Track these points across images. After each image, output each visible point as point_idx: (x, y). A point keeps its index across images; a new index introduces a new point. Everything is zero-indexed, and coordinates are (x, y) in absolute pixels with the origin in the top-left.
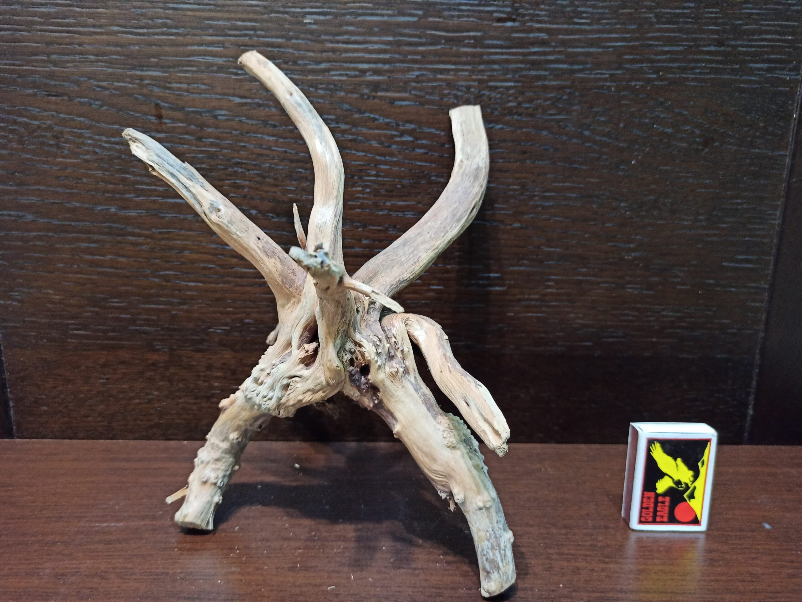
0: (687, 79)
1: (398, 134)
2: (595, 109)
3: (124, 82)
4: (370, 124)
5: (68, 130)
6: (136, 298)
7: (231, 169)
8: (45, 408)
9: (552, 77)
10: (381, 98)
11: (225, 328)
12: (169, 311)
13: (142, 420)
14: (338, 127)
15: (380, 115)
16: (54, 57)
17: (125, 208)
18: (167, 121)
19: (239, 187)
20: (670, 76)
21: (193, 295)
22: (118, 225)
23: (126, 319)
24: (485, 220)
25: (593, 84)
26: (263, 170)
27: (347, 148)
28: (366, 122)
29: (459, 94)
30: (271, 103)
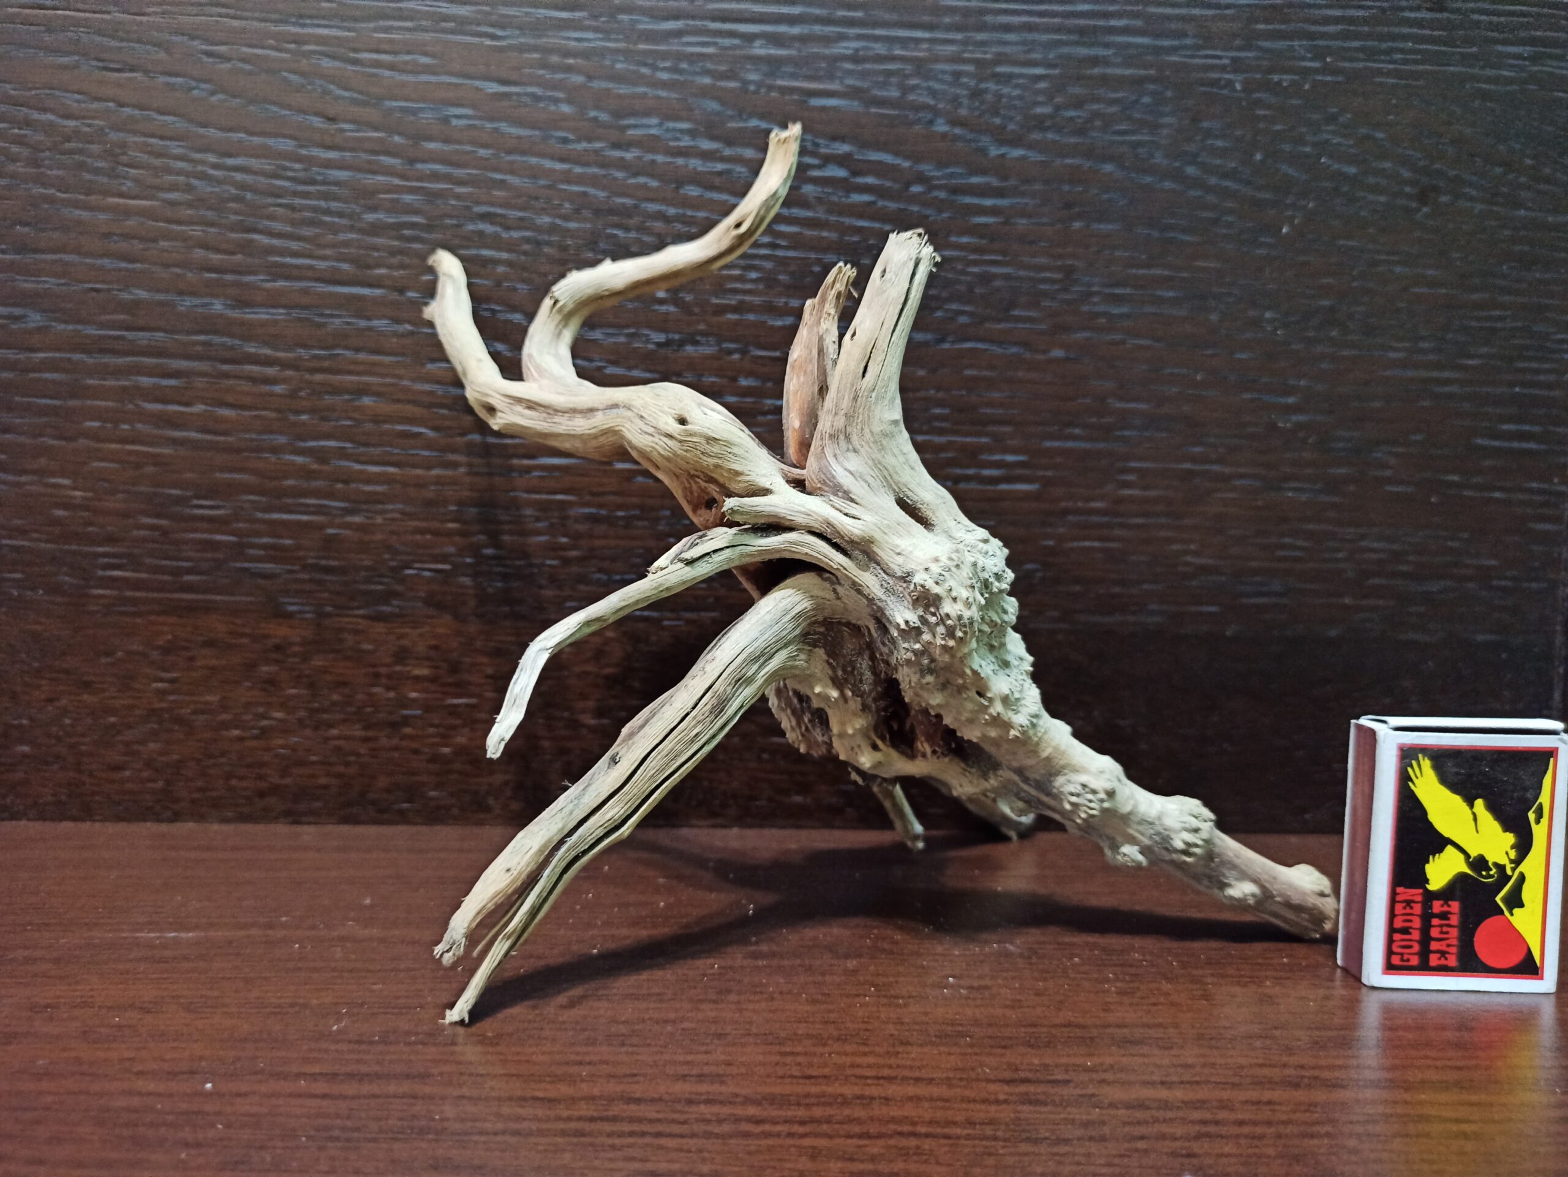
0: (1380, 72)
1: (815, 161)
2: (1205, 124)
3: (263, 47)
4: (761, 142)
5: (136, 139)
6: (251, 497)
7: (470, 228)
9: (1119, 60)
10: (783, 90)
11: (440, 566)
12: (321, 527)
13: (241, 778)
14: (696, 147)
17: (243, 304)
18: (346, 126)
19: (485, 263)
20: (1346, 65)
21: (375, 493)
22: (225, 339)
23: (225, 544)
24: (992, 341)
25: (1201, 75)
26: (538, 229)
27: (711, 187)
28: (751, 138)
29: (938, 86)
30: (561, 95)
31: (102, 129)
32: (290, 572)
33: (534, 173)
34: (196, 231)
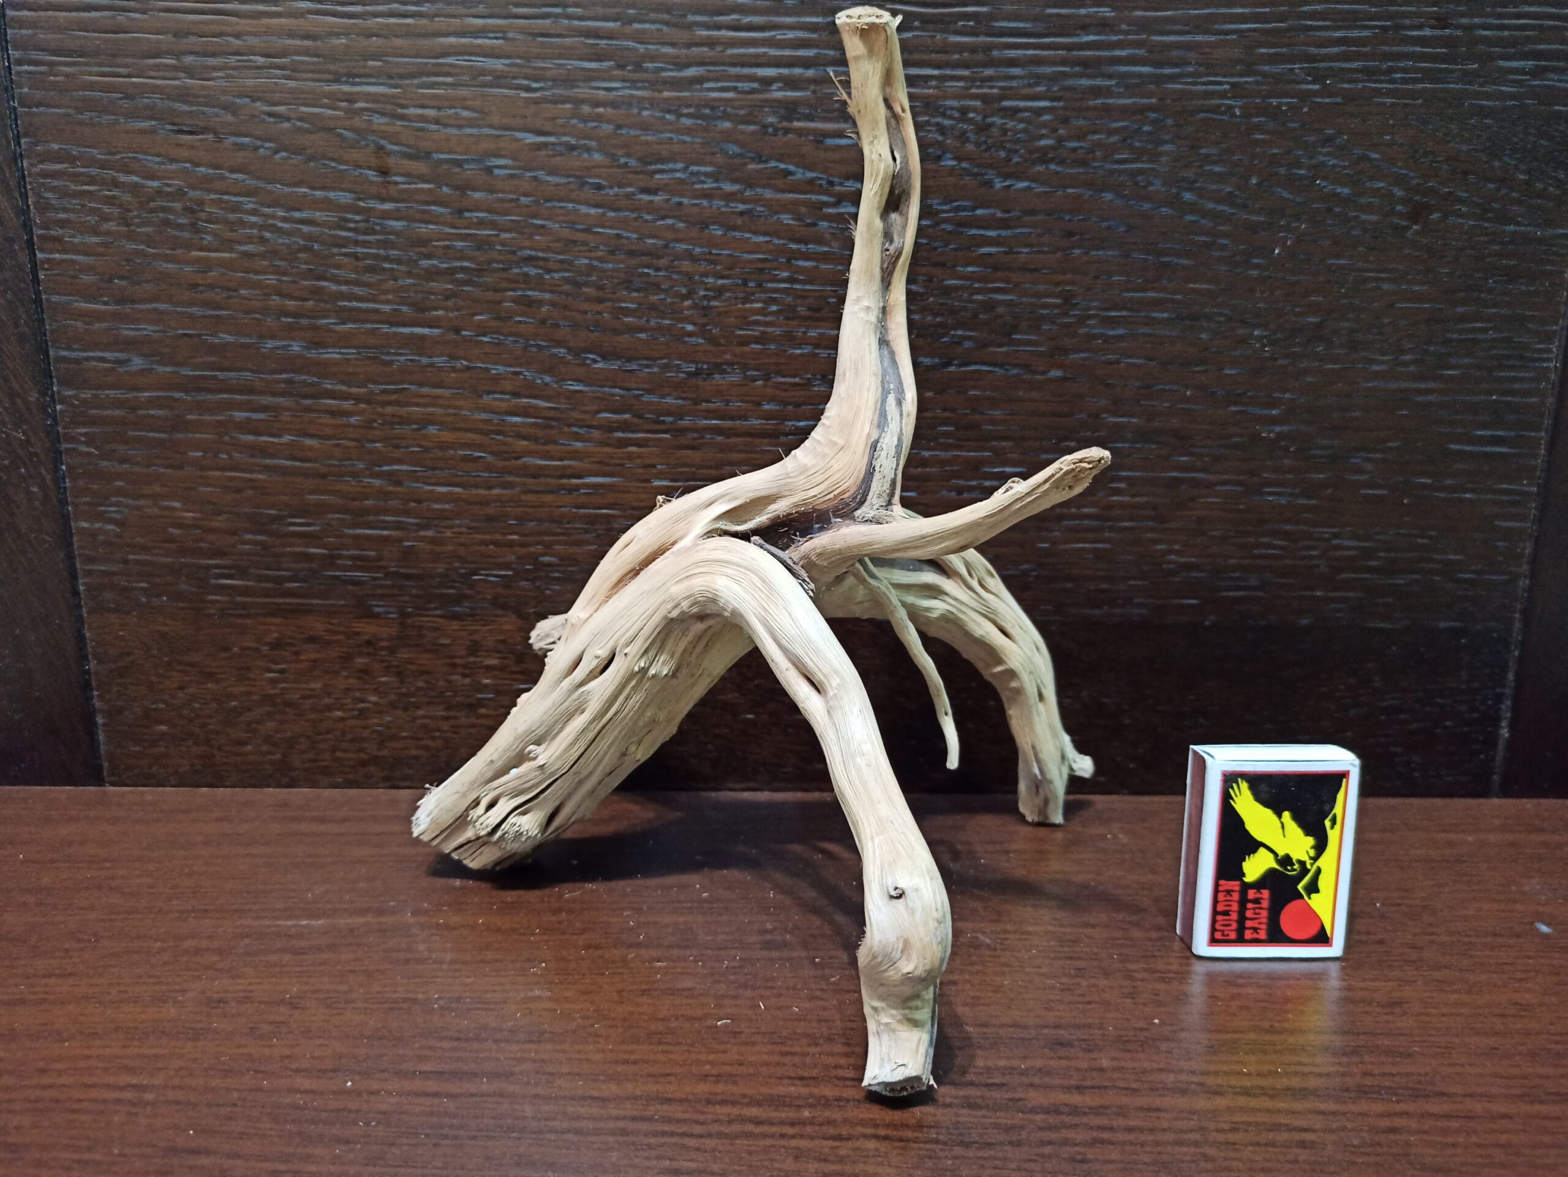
0: (1378, 92)
1: (832, 200)
2: (1203, 151)
3: (318, 106)
4: (779, 182)
5: (213, 197)
6: (337, 516)
7: (516, 271)
8: (163, 728)
9: (1121, 90)
10: (799, 132)
11: (504, 573)
12: (400, 541)
13: (345, 751)
14: (719, 188)
15: (797, 165)
16: (189, 59)
17: (318, 345)
18: (398, 179)
19: (531, 303)
20: (1346, 86)
21: (445, 510)
22: (304, 377)
23: (317, 556)
24: (995, 365)
25: (1200, 102)
26: (577, 270)
27: (735, 228)
28: (771, 179)
29: (947, 122)
30: (593, 144)
31: (181, 188)
32: (376, 579)
33: (572, 219)
34: (271, 279)
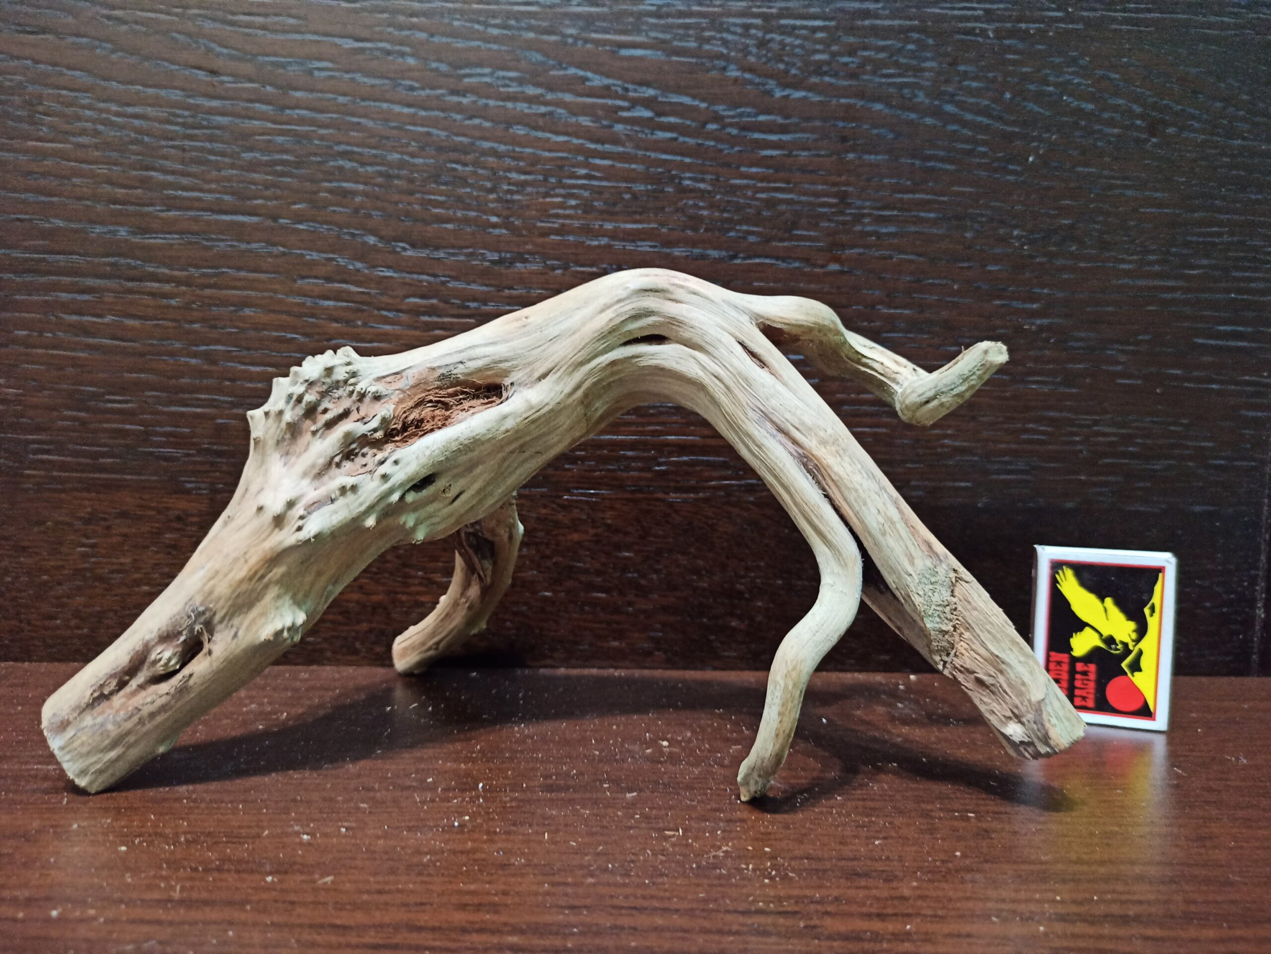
0: (1114, 20)
1: (626, 104)
2: (962, 68)
3: (156, 11)
4: (580, 88)
5: (50, 91)
6: (153, 393)
7: (332, 163)
9: (887, 12)
10: (597, 42)
12: (213, 418)
14: (523, 92)
15: (595, 72)
17: (144, 231)
18: (225, 78)
19: (345, 193)
20: (1086, 13)
21: (256, 389)
22: (129, 261)
23: (133, 432)
24: (777, 258)
25: (958, 25)
26: (390, 165)
27: (536, 128)
28: (569, 84)
29: (730, 37)
30: (407, 49)
31: (21, 83)
32: (188, 455)
33: (386, 118)
34: (102, 169)
